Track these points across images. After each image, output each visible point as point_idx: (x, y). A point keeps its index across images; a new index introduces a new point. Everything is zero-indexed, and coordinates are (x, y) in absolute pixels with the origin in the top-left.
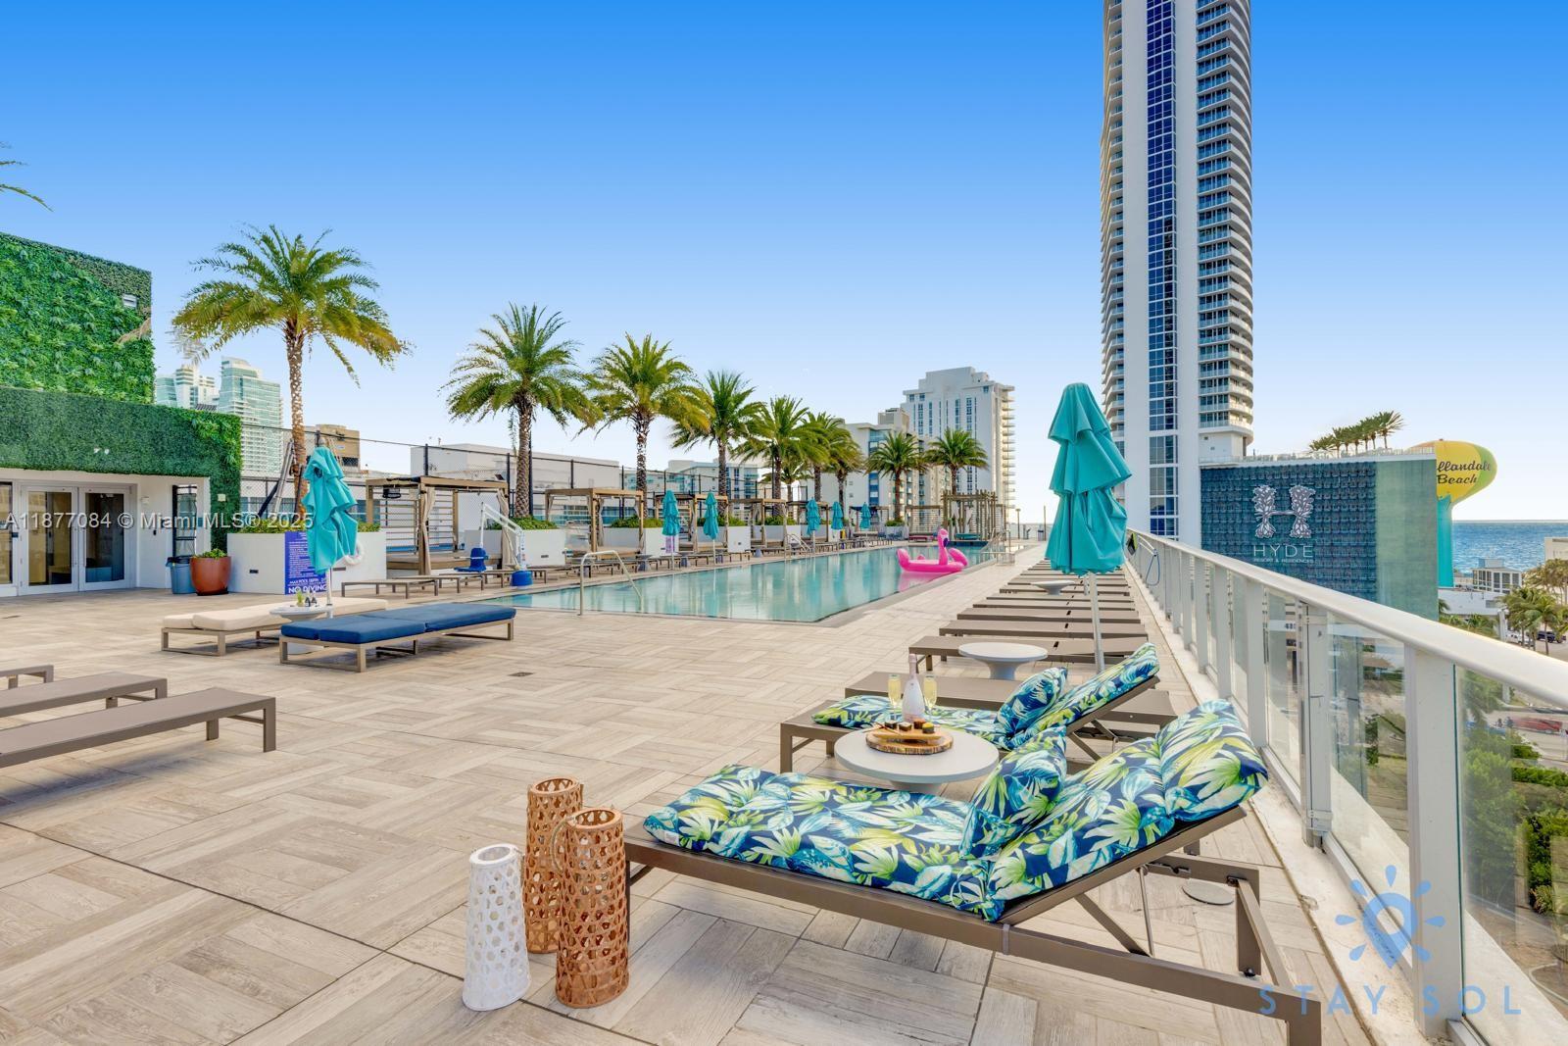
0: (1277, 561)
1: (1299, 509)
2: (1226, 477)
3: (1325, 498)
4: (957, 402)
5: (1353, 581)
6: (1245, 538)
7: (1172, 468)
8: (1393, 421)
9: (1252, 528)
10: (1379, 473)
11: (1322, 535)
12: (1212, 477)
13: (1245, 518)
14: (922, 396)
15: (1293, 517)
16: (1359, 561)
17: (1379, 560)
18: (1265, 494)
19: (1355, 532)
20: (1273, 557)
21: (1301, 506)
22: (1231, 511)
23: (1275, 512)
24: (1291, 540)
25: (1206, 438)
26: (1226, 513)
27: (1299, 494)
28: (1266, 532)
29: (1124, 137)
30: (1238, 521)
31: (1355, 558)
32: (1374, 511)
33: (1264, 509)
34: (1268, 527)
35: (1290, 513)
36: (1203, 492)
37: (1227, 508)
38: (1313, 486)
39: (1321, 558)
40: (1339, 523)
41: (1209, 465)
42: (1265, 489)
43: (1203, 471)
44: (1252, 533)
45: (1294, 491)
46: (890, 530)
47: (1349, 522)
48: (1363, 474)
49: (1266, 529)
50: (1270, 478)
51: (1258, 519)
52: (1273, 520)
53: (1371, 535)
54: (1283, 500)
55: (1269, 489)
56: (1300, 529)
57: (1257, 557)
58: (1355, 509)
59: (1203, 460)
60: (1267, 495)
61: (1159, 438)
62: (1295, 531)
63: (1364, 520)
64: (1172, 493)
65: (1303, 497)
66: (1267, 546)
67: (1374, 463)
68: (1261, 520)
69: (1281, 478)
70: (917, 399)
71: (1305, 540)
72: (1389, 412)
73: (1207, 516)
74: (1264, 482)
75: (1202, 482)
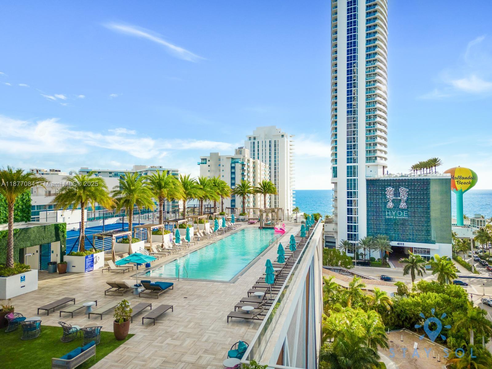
0: (395, 217)
1: (403, 197)
2: (376, 183)
3: (412, 193)
4: (270, 141)
5: (422, 226)
6: (383, 208)
7: (355, 179)
8: (438, 161)
9: (386, 204)
10: (431, 183)
11: (411, 208)
12: (371, 183)
13: (383, 200)
14: (255, 138)
15: (400, 200)
16: (424, 218)
17: (431, 217)
18: (390, 191)
19: (423, 206)
20: (393, 216)
21: (403, 195)
22: (378, 197)
23: (394, 198)
24: (400, 209)
25: (369, 167)
26: (376, 198)
27: (403, 191)
28: (390, 206)
29: (338, 53)
30: (380, 201)
31: (423, 217)
32: (429, 198)
33: (390, 196)
34: (391, 204)
35: (399, 198)
36: (367, 189)
37: (376, 196)
38: (407, 188)
39: (411, 216)
40: (417, 203)
41: (369, 178)
42: (390, 189)
43: (367, 180)
44: (385, 206)
45: (401, 189)
46: (241, 217)
47: (421, 202)
48: (425, 183)
49: (390, 205)
50: (392, 184)
51: (388, 200)
52: (393, 201)
53: (428, 208)
54: (397, 194)
55: (392, 188)
56: (403, 205)
57: (387, 216)
58: (422, 197)
59: (367, 176)
60: (391, 191)
61: (350, 166)
62: (401, 205)
63: (426, 202)
64: (355, 189)
65: (404, 192)
66: (391, 211)
67: (429, 179)
68: (389, 201)
69: (396, 184)
70: (252, 141)
71: (405, 210)
72: (437, 158)
73: (369, 199)
74: (390, 185)
75: (367, 185)
